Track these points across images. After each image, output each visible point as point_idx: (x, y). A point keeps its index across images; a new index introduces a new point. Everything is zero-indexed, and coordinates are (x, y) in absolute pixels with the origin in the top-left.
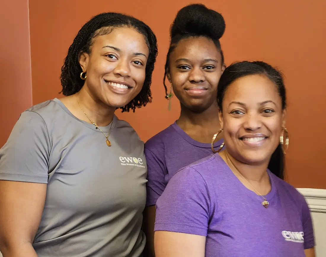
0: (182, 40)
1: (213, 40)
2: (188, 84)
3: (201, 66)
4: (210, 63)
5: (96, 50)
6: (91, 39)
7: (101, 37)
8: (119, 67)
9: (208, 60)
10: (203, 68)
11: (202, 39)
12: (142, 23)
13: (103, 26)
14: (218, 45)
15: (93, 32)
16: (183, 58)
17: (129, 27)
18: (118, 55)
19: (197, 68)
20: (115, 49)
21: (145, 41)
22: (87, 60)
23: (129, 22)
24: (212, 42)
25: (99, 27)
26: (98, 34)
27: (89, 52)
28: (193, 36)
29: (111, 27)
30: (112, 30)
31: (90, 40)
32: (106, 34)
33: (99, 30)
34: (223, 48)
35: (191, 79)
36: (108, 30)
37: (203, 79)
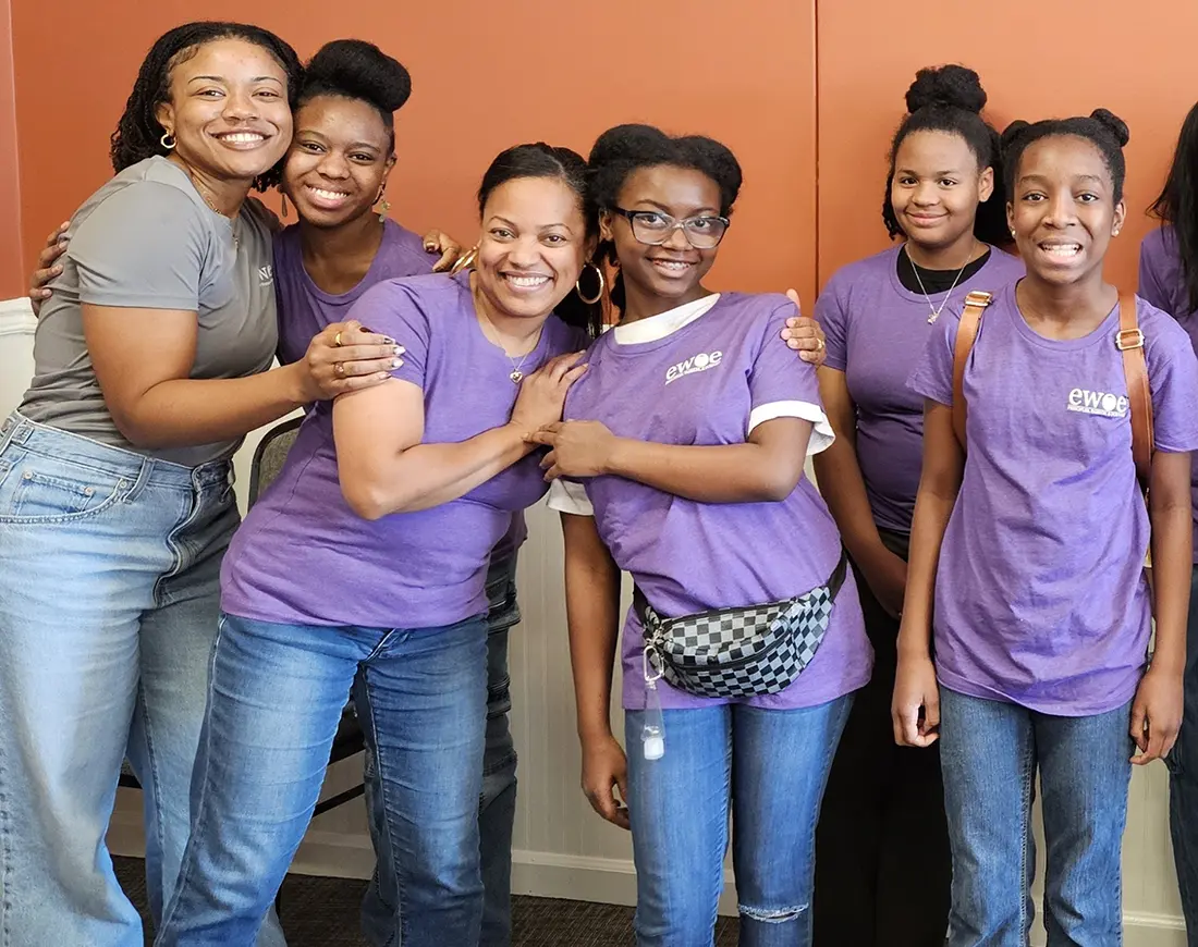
0: (320, 97)
1: (381, 111)
2: (313, 178)
3: (345, 152)
4: (364, 150)
5: (179, 91)
6: (165, 75)
7: (180, 68)
8: (230, 105)
9: (361, 145)
10: (351, 157)
11: (361, 106)
12: (255, 28)
13: (179, 48)
14: (388, 121)
15: (165, 61)
16: (315, 129)
17: (229, 37)
18: (223, 88)
19: (337, 154)
20: (212, 78)
21: (269, 57)
22: (172, 114)
23: (228, 30)
24: (377, 113)
25: (174, 52)
26: (175, 64)
27: (170, 99)
28: (344, 95)
29: (195, 46)
30: (197, 49)
31: (164, 77)
32: (188, 59)
33: (174, 58)
34: (397, 128)
35: (322, 170)
36: (190, 52)
37: (346, 175)
